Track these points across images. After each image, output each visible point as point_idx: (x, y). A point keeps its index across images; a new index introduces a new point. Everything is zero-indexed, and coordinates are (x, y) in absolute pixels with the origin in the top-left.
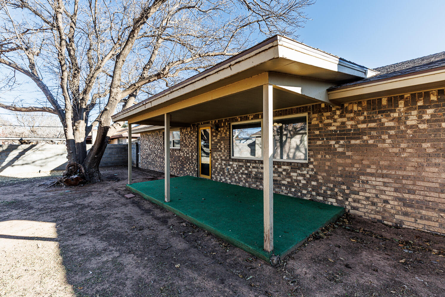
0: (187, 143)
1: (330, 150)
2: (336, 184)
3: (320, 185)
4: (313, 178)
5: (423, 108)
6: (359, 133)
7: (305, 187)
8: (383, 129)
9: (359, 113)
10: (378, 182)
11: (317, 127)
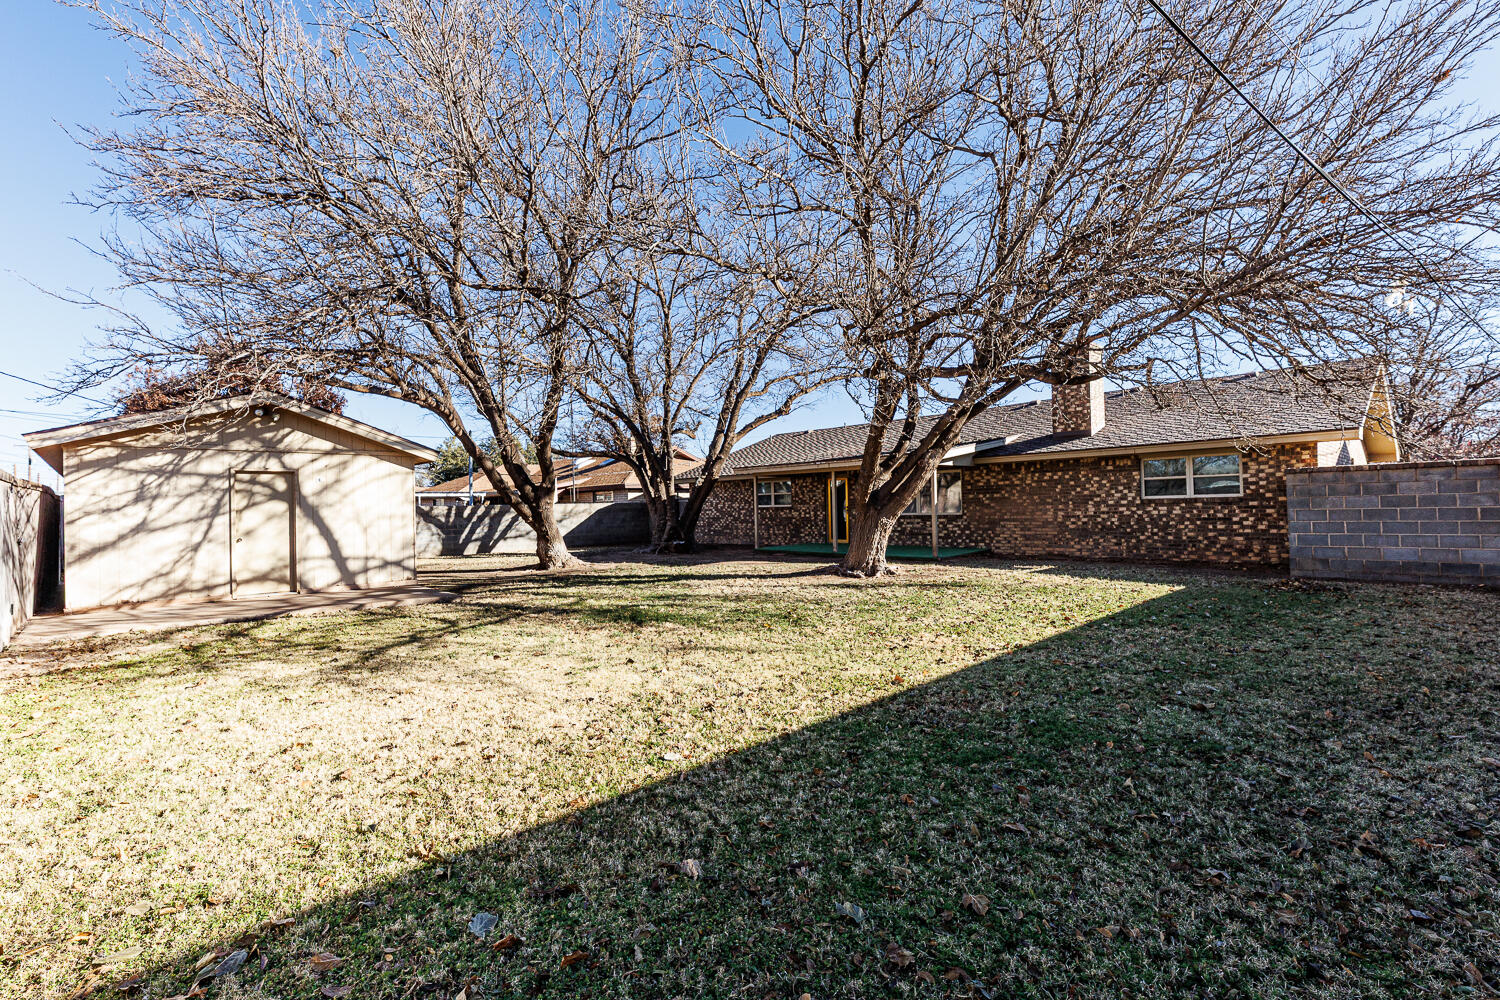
0: (807, 498)
1: (979, 502)
2: (985, 531)
3: (972, 533)
4: (967, 527)
5: (1033, 473)
6: (999, 489)
7: (960, 536)
8: (1014, 486)
9: (999, 473)
10: (1010, 525)
11: (969, 483)
